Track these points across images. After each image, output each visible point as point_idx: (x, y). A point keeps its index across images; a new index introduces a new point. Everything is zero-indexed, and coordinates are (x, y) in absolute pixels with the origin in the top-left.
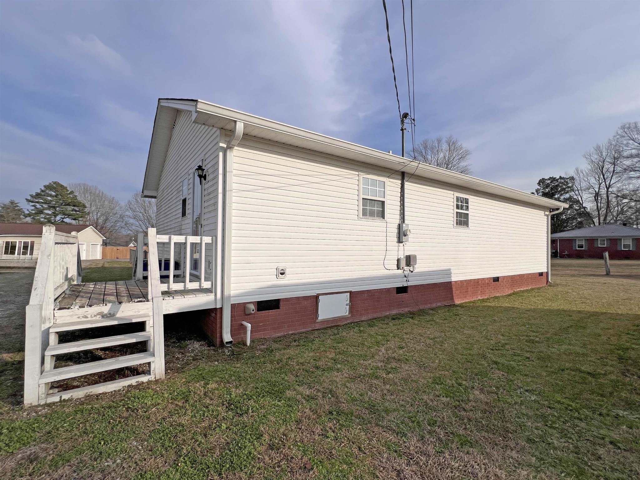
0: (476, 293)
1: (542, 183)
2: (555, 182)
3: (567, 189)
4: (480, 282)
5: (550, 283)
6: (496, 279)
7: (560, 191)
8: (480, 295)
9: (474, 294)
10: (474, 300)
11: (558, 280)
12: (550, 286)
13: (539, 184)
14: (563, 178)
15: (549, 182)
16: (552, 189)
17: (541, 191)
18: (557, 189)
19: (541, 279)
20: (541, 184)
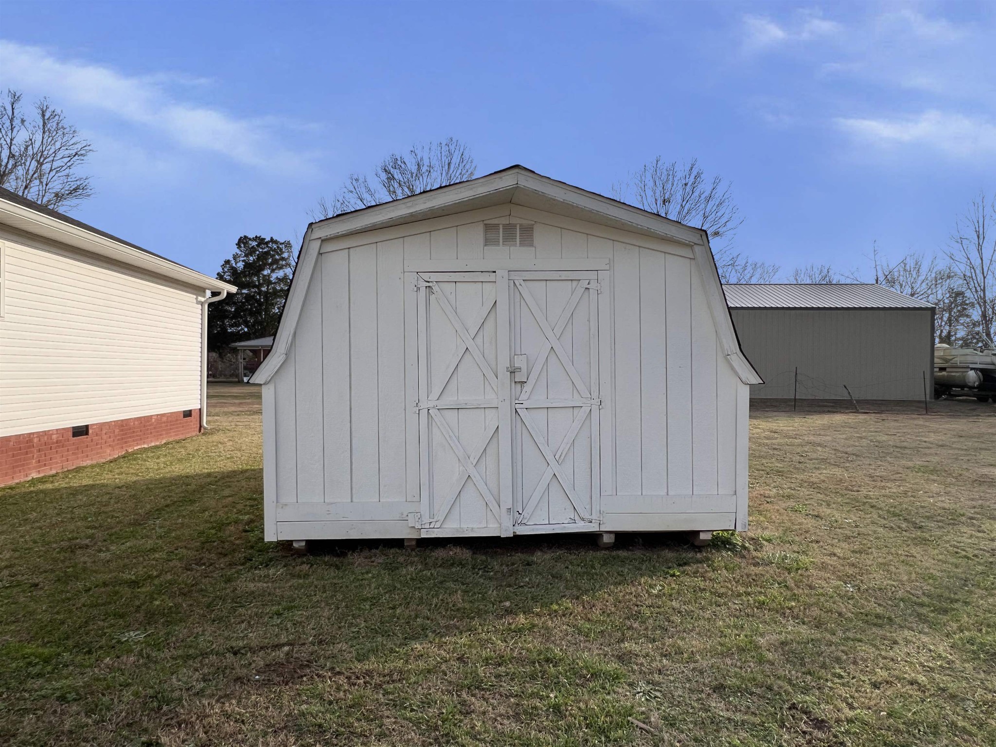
0: (23, 465)
1: (244, 243)
2: (263, 246)
3: (281, 262)
4: (36, 440)
5: (205, 428)
6: (81, 431)
7: (271, 264)
8: (35, 468)
9: (17, 469)
10: (17, 481)
11: (224, 422)
12: (204, 434)
13: (238, 245)
14: (276, 242)
15: (254, 244)
16: (259, 258)
17: (243, 259)
18: (267, 259)
19: (186, 422)
20: (242, 245)
